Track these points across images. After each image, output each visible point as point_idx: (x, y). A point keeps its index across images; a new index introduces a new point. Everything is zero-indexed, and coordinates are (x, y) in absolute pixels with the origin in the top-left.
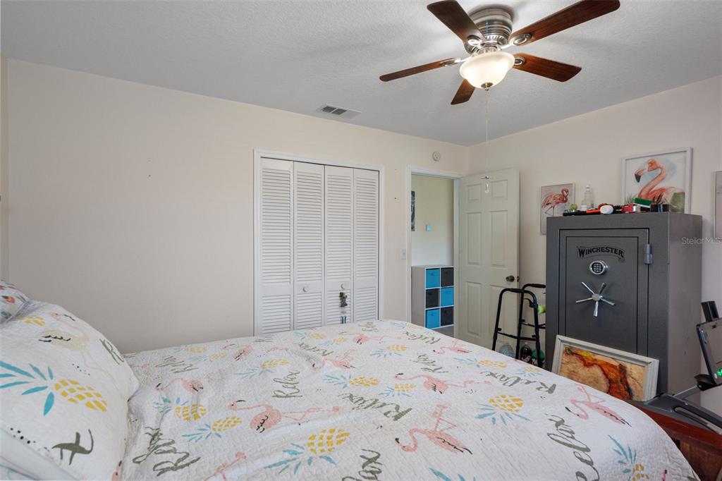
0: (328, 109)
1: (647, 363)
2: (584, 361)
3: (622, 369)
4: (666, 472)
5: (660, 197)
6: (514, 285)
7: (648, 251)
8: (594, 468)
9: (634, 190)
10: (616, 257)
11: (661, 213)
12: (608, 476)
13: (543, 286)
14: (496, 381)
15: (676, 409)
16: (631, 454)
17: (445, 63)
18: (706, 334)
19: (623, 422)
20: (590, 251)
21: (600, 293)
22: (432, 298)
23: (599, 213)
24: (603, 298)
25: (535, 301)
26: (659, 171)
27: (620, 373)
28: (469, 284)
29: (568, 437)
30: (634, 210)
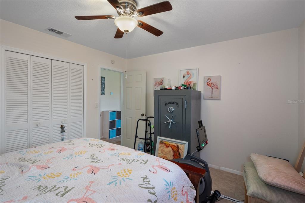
0: (52, 30)
1: (185, 144)
2: (166, 145)
3: (178, 147)
4: (183, 187)
5: (190, 84)
6: (144, 118)
7: (185, 103)
8: (156, 196)
9: (183, 81)
10: (176, 105)
11: (189, 90)
12: (161, 197)
13: (153, 117)
14: (124, 163)
15: (191, 159)
16: (171, 184)
17: (108, 17)
18: (199, 132)
19: (170, 171)
20: (168, 103)
21: (171, 119)
22: (112, 124)
23: (171, 89)
24: (172, 121)
25: (150, 123)
26: (190, 75)
27: (177, 148)
28: (127, 118)
29: (147, 184)
30: (182, 88)
